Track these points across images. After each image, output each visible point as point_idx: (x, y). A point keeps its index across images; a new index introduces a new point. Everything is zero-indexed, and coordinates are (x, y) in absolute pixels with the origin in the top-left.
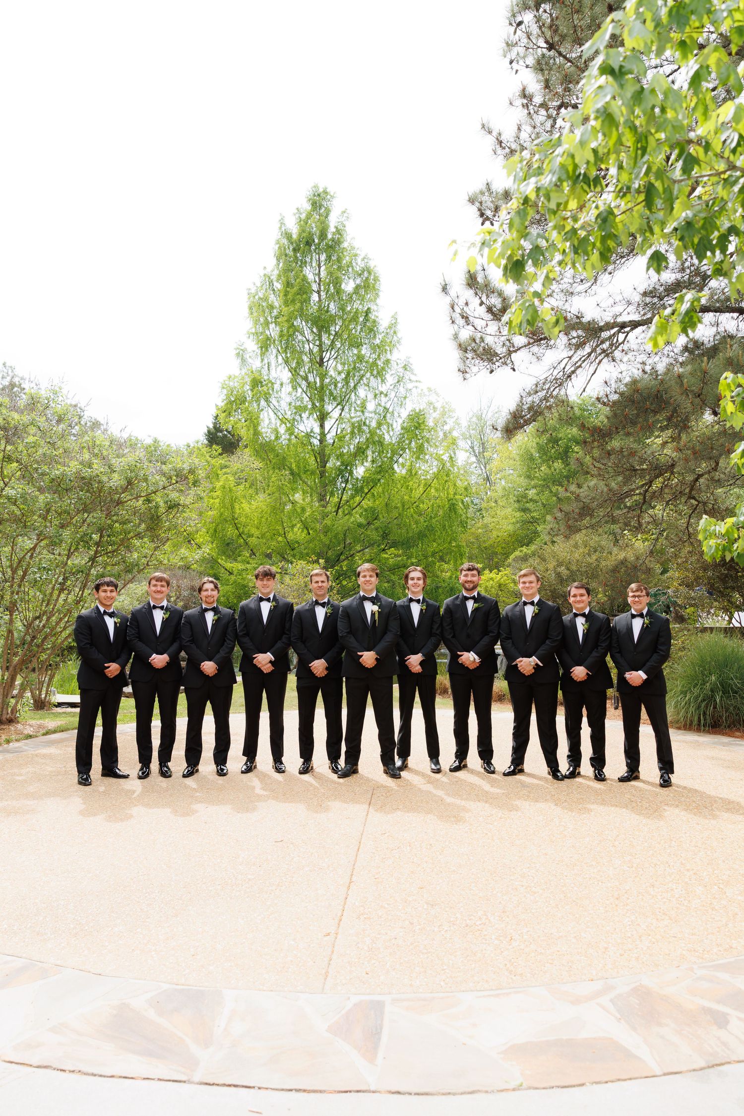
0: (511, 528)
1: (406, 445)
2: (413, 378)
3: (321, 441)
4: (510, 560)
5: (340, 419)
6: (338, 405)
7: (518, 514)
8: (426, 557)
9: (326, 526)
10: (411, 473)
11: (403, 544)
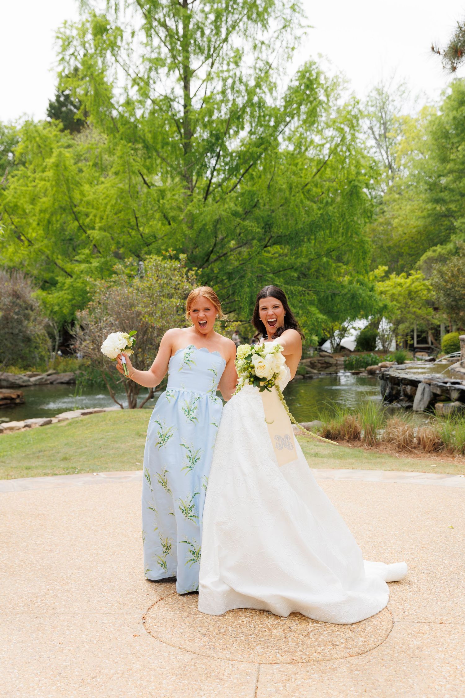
0: (421, 223)
1: (294, 109)
2: (304, 22)
3: (185, 106)
4: (420, 262)
5: (209, 77)
6: (207, 58)
7: (430, 206)
8: (319, 256)
9: (190, 214)
10: (300, 148)
11: (292, 239)
